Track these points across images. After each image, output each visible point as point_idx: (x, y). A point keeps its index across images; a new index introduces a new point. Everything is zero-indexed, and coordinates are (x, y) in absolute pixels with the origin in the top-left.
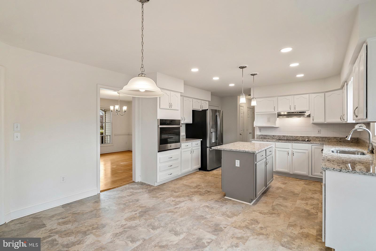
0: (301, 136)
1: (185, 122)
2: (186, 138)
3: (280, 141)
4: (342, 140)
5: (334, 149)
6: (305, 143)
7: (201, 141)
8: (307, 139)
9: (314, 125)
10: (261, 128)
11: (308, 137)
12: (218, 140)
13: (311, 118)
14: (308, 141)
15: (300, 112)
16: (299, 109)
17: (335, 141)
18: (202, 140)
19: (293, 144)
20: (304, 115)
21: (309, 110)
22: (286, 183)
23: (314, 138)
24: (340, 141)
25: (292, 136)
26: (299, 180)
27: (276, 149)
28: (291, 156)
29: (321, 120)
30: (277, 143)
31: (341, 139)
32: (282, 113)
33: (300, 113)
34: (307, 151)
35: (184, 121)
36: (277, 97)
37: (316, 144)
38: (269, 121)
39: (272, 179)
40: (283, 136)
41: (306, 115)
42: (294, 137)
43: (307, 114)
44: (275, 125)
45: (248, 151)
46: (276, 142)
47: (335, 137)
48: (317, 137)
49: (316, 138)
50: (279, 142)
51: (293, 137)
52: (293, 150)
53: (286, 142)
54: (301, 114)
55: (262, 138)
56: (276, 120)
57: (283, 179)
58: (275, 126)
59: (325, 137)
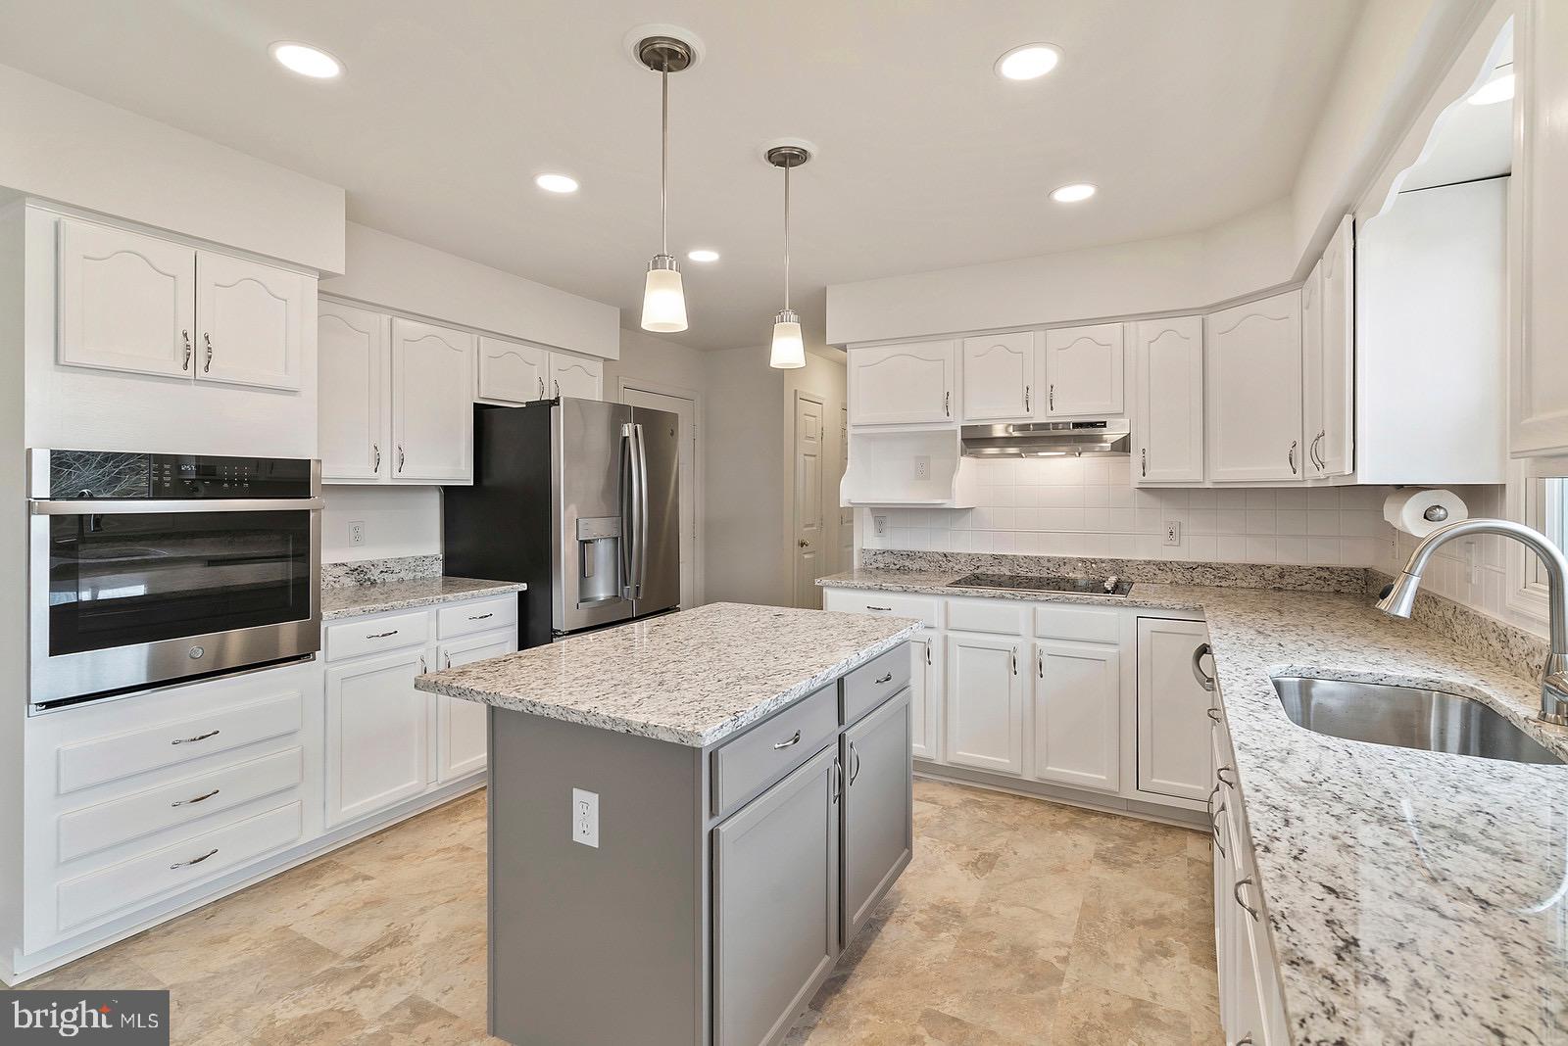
0: (1083, 561)
1: (405, 473)
2: (447, 573)
3: (972, 591)
4: (1287, 580)
5: (1284, 666)
6: (1101, 604)
7: (521, 594)
8: (1113, 579)
9: (1147, 498)
10: (883, 515)
11: (1118, 565)
12: (631, 588)
13: (1135, 457)
14: (1117, 588)
15: (1077, 425)
16: (1069, 409)
17: (1253, 585)
18: (524, 587)
19: (1042, 608)
20: (1099, 439)
21: (1121, 415)
22: (997, 856)
23: (1148, 568)
24: (1280, 589)
25: (1038, 560)
26: (1072, 824)
27: (950, 634)
28: (1028, 680)
29: (1183, 471)
30: (953, 602)
31: (1282, 576)
32: (999, 431)
33: (1077, 431)
34: (1112, 650)
35: (396, 469)
36: (958, 341)
37: (1161, 607)
38: (923, 473)
39: (907, 850)
40: (995, 557)
41: (1106, 442)
42: (1050, 565)
43: (1112, 434)
44: (950, 498)
45: (645, 726)
46: (947, 594)
47: (1253, 566)
48: (1162, 566)
49: (1158, 572)
50: (963, 595)
51: (1046, 564)
52: (1040, 643)
53: (1003, 597)
54: (1081, 434)
55: (887, 570)
56: (953, 469)
57: (982, 821)
58: (949, 504)
59: (1204, 566)
